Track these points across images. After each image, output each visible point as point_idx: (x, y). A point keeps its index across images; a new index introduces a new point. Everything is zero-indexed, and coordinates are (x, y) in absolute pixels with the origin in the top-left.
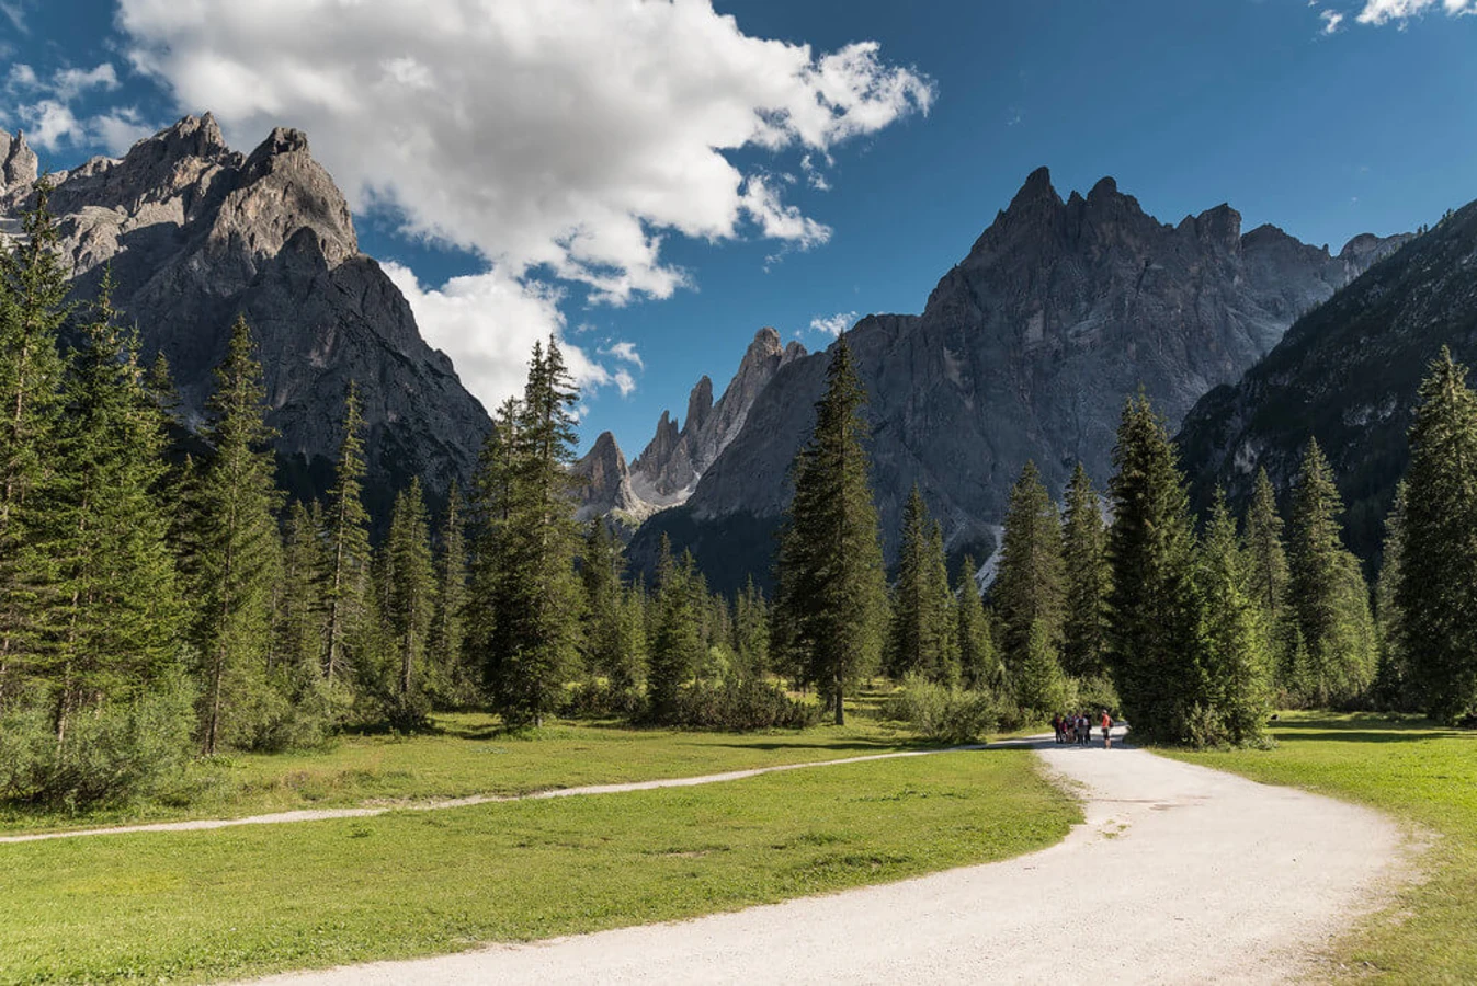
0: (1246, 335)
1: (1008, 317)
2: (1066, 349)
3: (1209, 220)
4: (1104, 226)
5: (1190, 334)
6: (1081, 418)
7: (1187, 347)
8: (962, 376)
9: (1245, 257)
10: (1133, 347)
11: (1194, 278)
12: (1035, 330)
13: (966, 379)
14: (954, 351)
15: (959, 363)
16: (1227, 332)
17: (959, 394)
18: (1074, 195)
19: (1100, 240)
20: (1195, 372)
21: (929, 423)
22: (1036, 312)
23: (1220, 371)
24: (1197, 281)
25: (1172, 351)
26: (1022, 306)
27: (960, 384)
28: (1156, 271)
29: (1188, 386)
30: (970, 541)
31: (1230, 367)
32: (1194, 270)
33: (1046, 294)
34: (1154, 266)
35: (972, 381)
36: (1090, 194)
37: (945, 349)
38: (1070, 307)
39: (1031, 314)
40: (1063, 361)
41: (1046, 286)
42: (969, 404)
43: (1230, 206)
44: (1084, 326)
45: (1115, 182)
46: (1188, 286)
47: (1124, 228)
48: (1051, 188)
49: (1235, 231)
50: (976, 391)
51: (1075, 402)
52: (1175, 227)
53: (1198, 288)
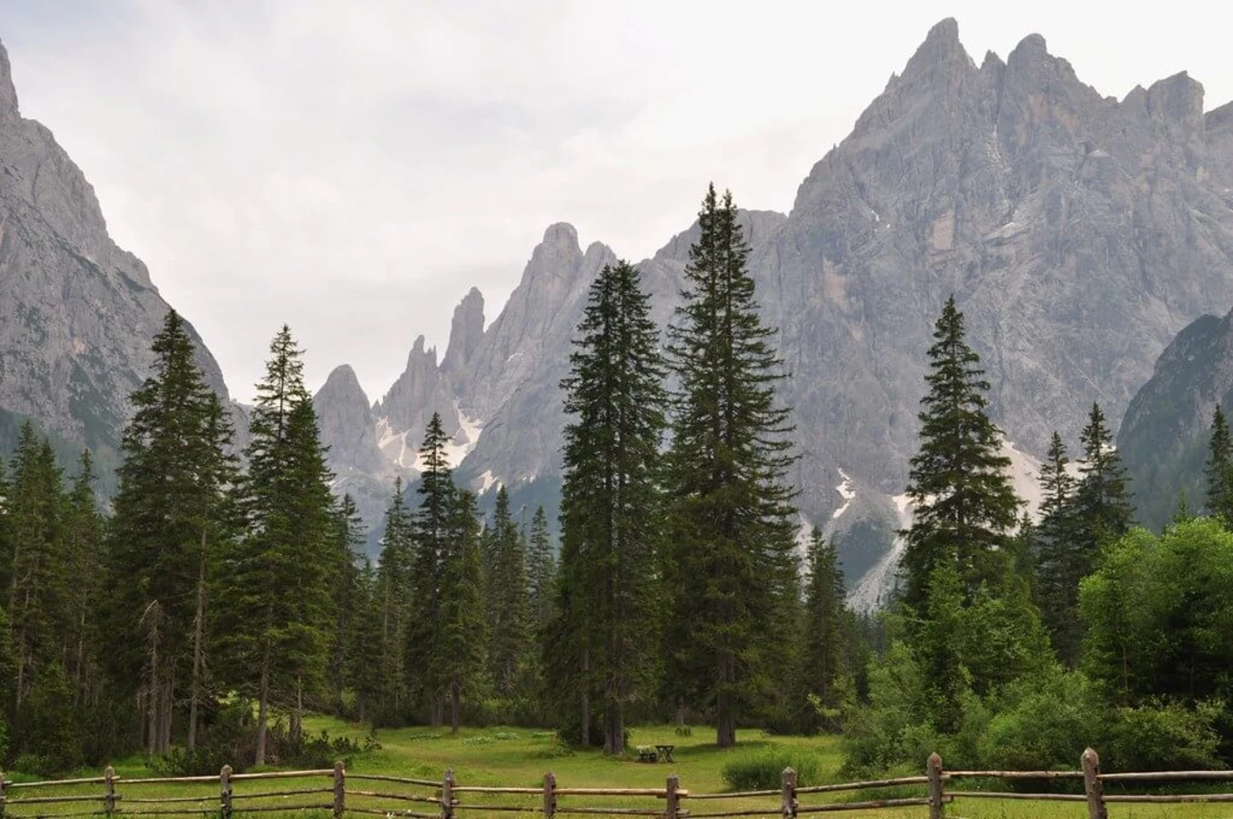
0: (1215, 247)
1: (908, 218)
2: (984, 262)
3: (1163, 93)
4: (1031, 99)
5: (1145, 244)
6: (1006, 354)
7: (1142, 262)
8: (849, 294)
9: (1210, 142)
10: (1072, 261)
11: (1146, 169)
12: (942, 235)
13: (853, 299)
14: (837, 262)
15: (843, 279)
16: (1190, 240)
17: (843, 321)
18: (991, 57)
19: (1026, 116)
20: (1151, 293)
21: (805, 360)
22: (943, 211)
23: (1184, 293)
24: (1151, 174)
25: (1123, 266)
26: (925, 204)
27: (845, 308)
28: (1099, 160)
29: (1143, 312)
30: (864, 519)
31: (1196, 289)
32: (1146, 159)
33: (958, 186)
34: (1097, 153)
35: (862, 304)
36: (1013, 55)
37: (825, 259)
38: (988, 205)
39: (938, 214)
40: (981, 277)
41: (957, 177)
42: (858, 335)
43: (1190, 74)
44: (1010, 228)
45: (1044, 41)
46: (1141, 178)
47: (1057, 102)
48: (961, 47)
49: (1197, 108)
50: (867, 317)
51: (996, 332)
52: (1120, 100)
53: (1151, 182)
